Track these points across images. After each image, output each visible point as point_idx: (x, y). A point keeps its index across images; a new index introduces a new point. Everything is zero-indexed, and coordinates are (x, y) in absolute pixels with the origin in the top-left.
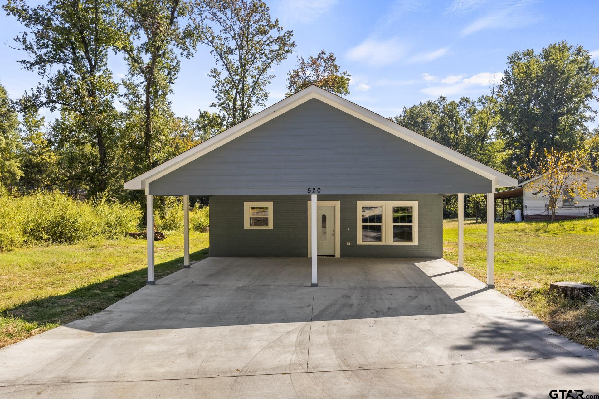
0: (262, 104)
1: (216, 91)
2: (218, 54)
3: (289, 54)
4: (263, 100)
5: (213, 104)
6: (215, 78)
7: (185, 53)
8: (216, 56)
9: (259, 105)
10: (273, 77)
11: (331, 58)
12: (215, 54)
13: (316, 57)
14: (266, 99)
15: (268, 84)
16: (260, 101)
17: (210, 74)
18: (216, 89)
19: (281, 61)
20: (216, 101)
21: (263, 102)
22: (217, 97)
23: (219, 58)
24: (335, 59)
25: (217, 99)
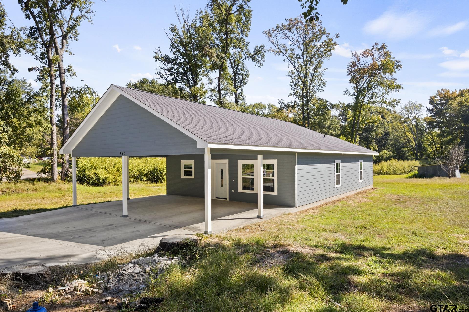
0: (322, 90)
1: (292, 85)
2: (289, 61)
3: (332, 51)
4: (322, 87)
5: (290, 94)
6: (291, 77)
7: (258, 64)
8: (288, 62)
9: (320, 91)
10: (325, 70)
11: (383, 47)
12: (287, 61)
13: (371, 49)
14: (324, 86)
15: (323, 75)
16: (320, 88)
17: (288, 74)
18: (292, 84)
19: (330, 57)
20: (292, 92)
21: (322, 89)
22: (292, 89)
23: (290, 63)
24: (387, 47)
25: (292, 91)
